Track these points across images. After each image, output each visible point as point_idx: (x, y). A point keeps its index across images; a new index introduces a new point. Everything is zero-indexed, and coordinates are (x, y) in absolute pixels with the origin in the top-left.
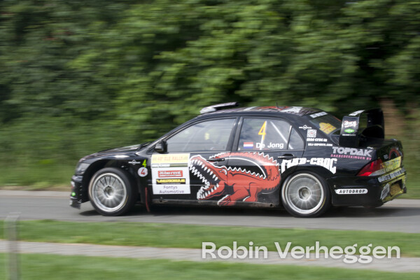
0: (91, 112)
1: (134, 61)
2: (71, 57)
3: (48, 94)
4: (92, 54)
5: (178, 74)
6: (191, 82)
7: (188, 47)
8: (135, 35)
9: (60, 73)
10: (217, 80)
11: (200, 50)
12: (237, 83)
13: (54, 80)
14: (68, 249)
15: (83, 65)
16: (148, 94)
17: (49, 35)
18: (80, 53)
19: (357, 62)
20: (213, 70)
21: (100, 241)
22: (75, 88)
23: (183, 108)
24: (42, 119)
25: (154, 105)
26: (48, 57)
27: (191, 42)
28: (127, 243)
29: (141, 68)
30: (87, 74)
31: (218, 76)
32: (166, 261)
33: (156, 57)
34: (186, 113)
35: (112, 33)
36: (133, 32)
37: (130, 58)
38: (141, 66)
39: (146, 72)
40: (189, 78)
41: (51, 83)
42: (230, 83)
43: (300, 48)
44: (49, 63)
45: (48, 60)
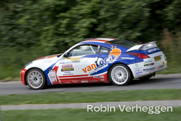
0: (29, 43)
1: (47, 18)
2: (18, 19)
3: (8, 37)
4: (27, 17)
5: (67, 24)
6: (74, 27)
7: (71, 10)
8: (46, 7)
9: (13, 26)
10: (85, 25)
11: (76, 11)
12: (95, 25)
13: (11, 30)
14: (23, 107)
15: (23, 22)
16: (54, 33)
17: (7, 9)
18: (21, 16)
19: (149, 11)
20: (83, 20)
21: (37, 102)
22: (21, 33)
23: (71, 39)
24: (6, 48)
25: (57, 39)
26: (7, 19)
27: (73, 8)
28: (50, 102)
29: (49, 22)
30: (26, 26)
31: (86, 23)
32: (69, 109)
33: (57, 16)
34: (73, 41)
35: (35, 6)
36: (45, 5)
37: (45, 17)
38: (49, 21)
39: (52, 23)
40: (73, 25)
41: (10, 32)
42: (91, 26)
43: (123, 7)
44: (7, 22)
45: (7, 21)
